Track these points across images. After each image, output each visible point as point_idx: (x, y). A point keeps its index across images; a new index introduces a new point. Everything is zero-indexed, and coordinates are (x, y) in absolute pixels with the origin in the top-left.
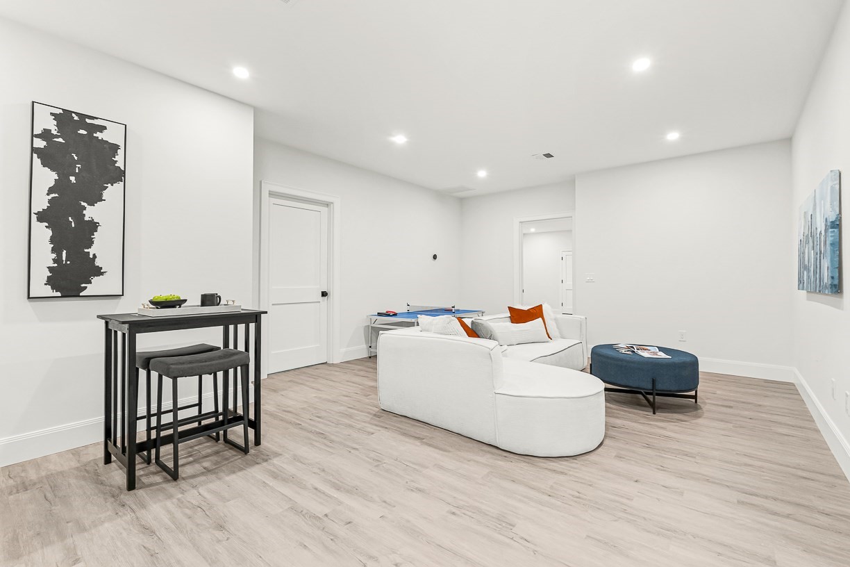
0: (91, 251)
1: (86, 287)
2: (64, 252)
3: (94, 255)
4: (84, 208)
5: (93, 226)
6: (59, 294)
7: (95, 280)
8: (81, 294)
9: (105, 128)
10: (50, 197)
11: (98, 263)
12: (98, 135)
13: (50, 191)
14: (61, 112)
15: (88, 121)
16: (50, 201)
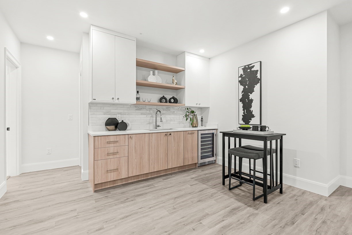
0: (251, 109)
1: (250, 121)
2: (245, 110)
3: (252, 110)
4: (249, 95)
5: (252, 101)
6: (244, 123)
7: (253, 119)
8: (249, 124)
9: (254, 66)
10: (242, 94)
11: (253, 113)
12: (253, 69)
13: (242, 92)
14: (244, 67)
15: (250, 66)
16: (242, 95)
